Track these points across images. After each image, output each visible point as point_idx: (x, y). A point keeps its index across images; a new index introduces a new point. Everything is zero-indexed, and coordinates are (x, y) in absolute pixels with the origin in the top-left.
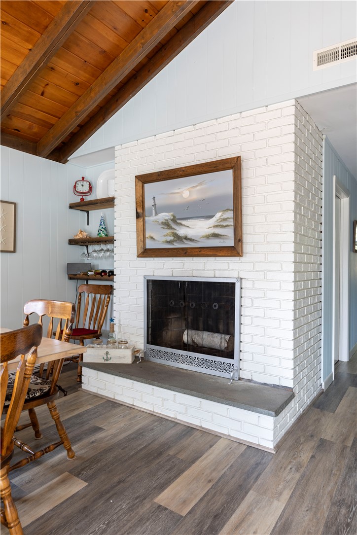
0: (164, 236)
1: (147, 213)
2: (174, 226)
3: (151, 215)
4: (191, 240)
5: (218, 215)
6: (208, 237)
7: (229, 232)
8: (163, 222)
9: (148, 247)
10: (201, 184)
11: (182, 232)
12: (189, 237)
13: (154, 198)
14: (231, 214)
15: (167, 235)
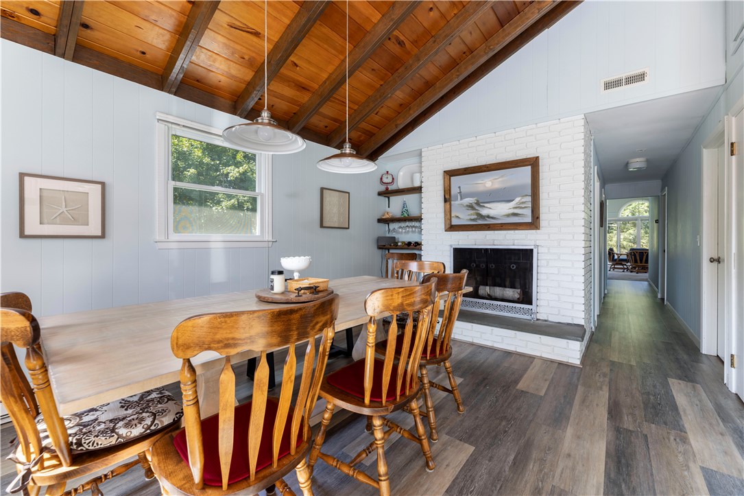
0: (469, 215)
1: (452, 199)
2: (477, 208)
3: (457, 200)
4: (493, 218)
5: (518, 200)
6: (508, 216)
7: (528, 212)
8: (467, 205)
9: (453, 224)
10: (502, 176)
11: (484, 212)
12: (491, 215)
13: (459, 187)
14: (529, 199)
15: (471, 215)
